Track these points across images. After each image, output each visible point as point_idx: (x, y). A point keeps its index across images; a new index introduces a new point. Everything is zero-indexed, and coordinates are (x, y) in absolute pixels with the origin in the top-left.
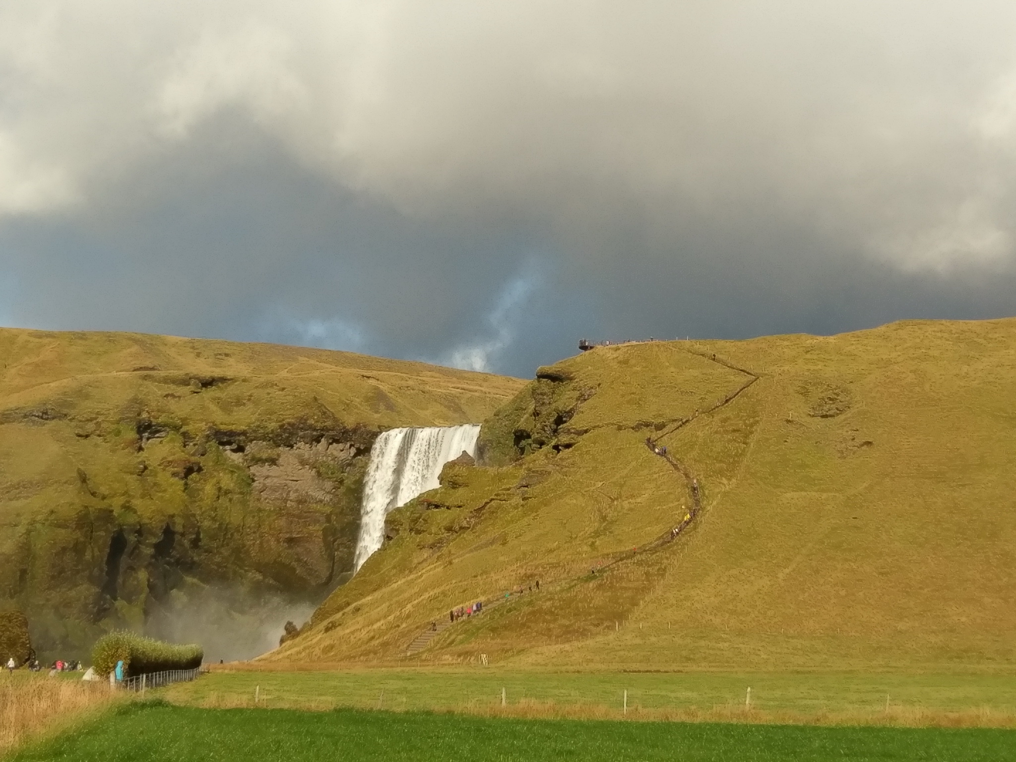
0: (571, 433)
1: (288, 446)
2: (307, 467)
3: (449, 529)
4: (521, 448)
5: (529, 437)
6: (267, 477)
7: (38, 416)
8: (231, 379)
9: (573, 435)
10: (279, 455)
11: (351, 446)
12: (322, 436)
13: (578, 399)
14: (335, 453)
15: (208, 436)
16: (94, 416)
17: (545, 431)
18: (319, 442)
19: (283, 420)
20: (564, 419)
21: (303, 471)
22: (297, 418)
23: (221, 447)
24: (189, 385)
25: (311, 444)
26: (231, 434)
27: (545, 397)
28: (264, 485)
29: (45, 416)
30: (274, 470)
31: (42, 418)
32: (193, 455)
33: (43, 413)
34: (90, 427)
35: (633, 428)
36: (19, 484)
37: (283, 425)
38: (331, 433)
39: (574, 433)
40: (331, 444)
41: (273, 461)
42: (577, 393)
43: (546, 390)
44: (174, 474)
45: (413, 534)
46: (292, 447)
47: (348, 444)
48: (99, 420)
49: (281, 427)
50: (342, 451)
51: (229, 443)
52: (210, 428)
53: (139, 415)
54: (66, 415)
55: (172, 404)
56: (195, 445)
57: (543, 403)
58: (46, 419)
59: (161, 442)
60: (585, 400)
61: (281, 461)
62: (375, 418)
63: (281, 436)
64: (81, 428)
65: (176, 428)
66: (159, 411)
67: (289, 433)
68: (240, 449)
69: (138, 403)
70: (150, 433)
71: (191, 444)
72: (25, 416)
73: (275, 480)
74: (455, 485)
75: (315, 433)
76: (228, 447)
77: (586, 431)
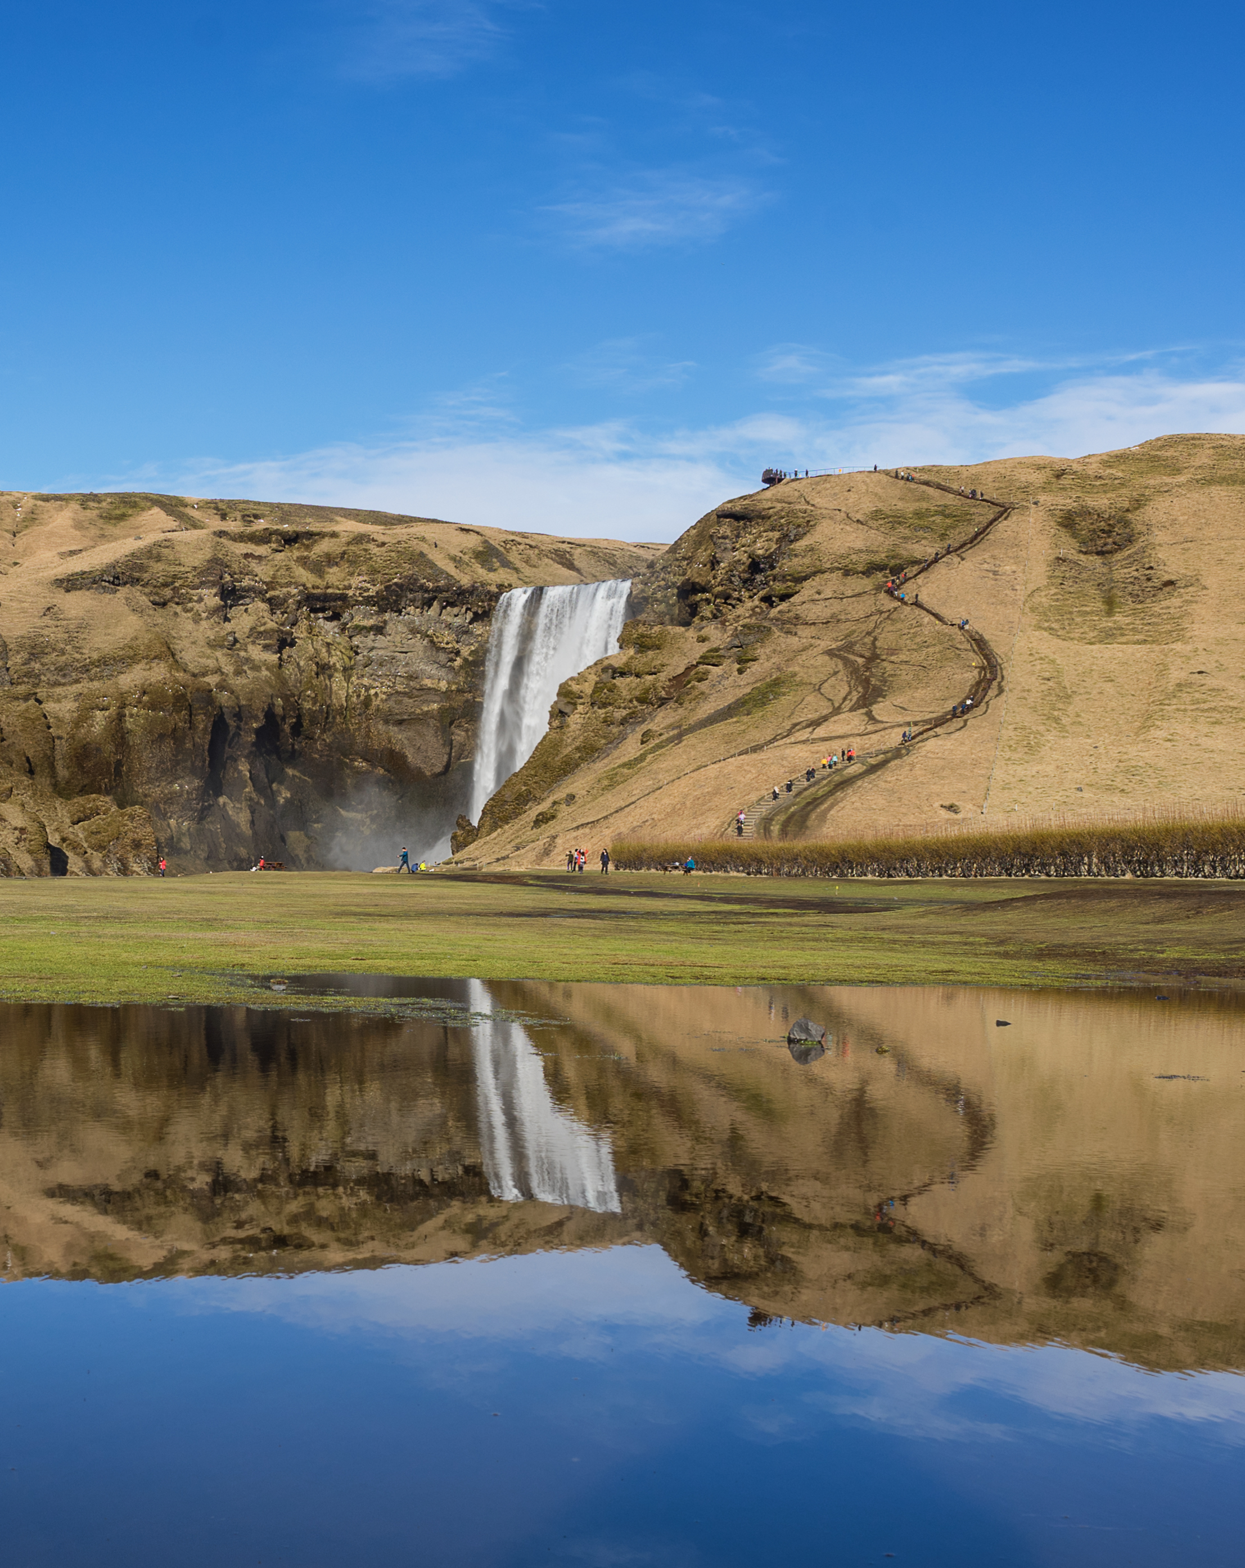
1: (396, 612)
2: (419, 636)
4: (690, 606)
5: (704, 590)
6: (372, 649)
7: (109, 582)
8: (318, 534)
9: (789, 584)
10: (385, 622)
11: (467, 609)
12: (434, 598)
13: (779, 540)
14: (449, 619)
15: (299, 602)
16: (170, 580)
17: (731, 582)
18: (430, 606)
19: (389, 581)
20: (762, 566)
21: (413, 641)
22: (406, 577)
23: (312, 615)
24: (269, 542)
25: (422, 608)
26: (326, 598)
27: (727, 541)
28: (369, 658)
29: (116, 582)
30: (381, 641)
31: (113, 583)
32: (283, 624)
33: (114, 577)
34: (168, 592)
35: (863, 573)
36: (99, 661)
37: (391, 586)
38: (445, 595)
39: (791, 581)
40: (445, 607)
41: (379, 630)
42: (777, 535)
43: (729, 533)
44: (266, 647)
46: (400, 612)
47: (464, 610)
48: (177, 584)
49: (387, 588)
50: (456, 616)
51: (323, 610)
52: (300, 592)
53: (221, 578)
54: (138, 580)
55: (253, 565)
56: (283, 613)
58: (118, 585)
59: (246, 610)
60: (792, 541)
61: (389, 629)
62: (494, 578)
63: (387, 599)
64: (157, 594)
65: (261, 593)
66: (241, 573)
67: (397, 596)
68: (336, 617)
69: (217, 564)
70: (233, 600)
71: (278, 612)
72: (95, 582)
73: (381, 652)
75: (426, 595)
76: (321, 615)
77: (806, 578)
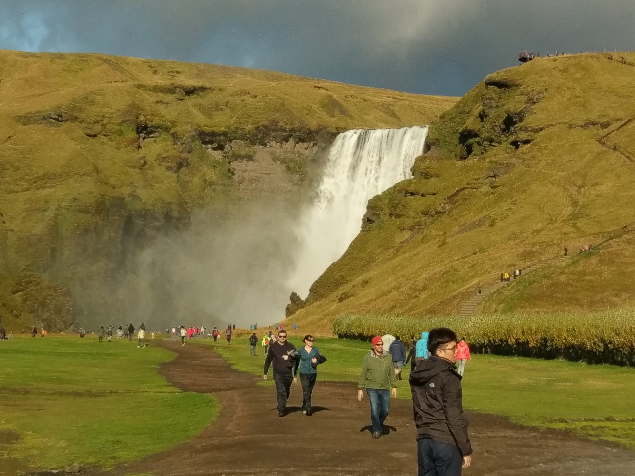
0: (529, 131)
1: (262, 145)
2: (279, 162)
3: (426, 214)
4: (467, 146)
5: (476, 135)
6: (245, 171)
7: (54, 119)
8: (210, 89)
9: (530, 133)
10: (255, 153)
11: (314, 144)
12: (290, 136)
13: (527, 102)
14: (301, 151)
15: (193, 136)
16: (100, 119)
17: (494, 130)
18: (287, 141)
19: (258, 123)
20: (514, 120)
21: (274, 166)
22: (270, 120)
23: (204, 146)
24: (174, 93)
25: (282, 143)
26: (213, 134)
27: (493, 101)
28: (243, 177)
29: (60, 119)
30: (251, 165)
31: (58, 120)
32: (181, 152)
33: (59, 116)
34: (97, 128)
35: (582, 127)
36: (44, 175)
37: (259, 127)
38: (298, 134)
39: (531, 131)
40: (298, 143)
41: (250, 158)
42: (525, 98)
43: (494, 95)
44: (168, 168)
45: (393, 217)
46: (266, 145)
47: (312, 144)
48: (105, 122)
49: (257, 128)
50: (306, 149)
51: (211, 142)
52: (195, 130)
53: (137, 118)
54: (76, 118)
55: (162, 109)
56: (182, 144)
57: (491, 107)
59: (155, 141)
60: (534, 103)
61: (256, 157)
62: (332, 121)
63: (257, 136)
64: (90, 129)
65: (167, 129)
66: (152, 115)
67: (264, 134)
68: (220, 147)
69: (135, 108)
70: (145, 134)
71: (179, 143)
72: (44, 119)
73: (251, 174)
74: (427, 176)
75: (285, 134)
76: (209, 146)
77: (541, 129)
